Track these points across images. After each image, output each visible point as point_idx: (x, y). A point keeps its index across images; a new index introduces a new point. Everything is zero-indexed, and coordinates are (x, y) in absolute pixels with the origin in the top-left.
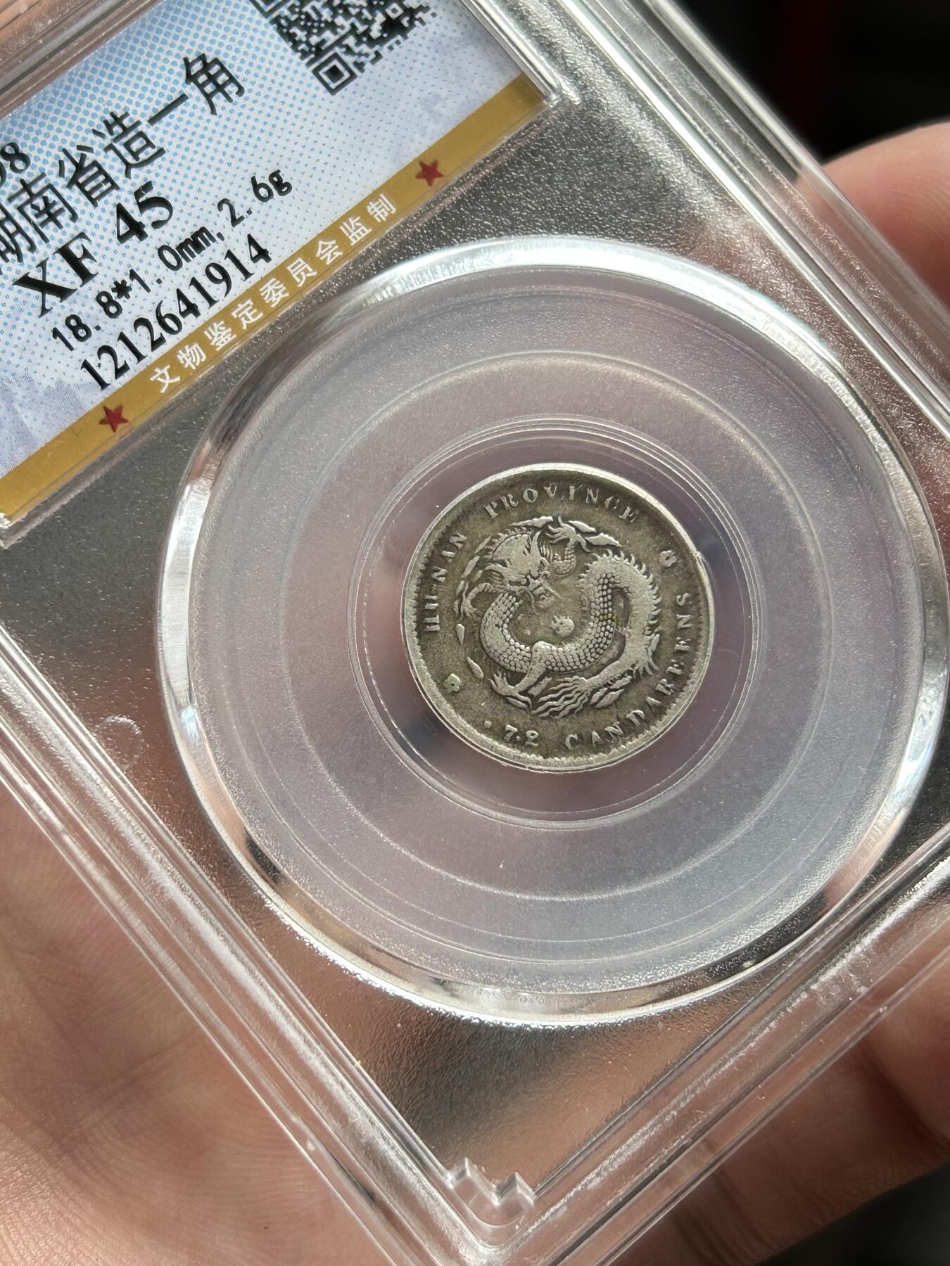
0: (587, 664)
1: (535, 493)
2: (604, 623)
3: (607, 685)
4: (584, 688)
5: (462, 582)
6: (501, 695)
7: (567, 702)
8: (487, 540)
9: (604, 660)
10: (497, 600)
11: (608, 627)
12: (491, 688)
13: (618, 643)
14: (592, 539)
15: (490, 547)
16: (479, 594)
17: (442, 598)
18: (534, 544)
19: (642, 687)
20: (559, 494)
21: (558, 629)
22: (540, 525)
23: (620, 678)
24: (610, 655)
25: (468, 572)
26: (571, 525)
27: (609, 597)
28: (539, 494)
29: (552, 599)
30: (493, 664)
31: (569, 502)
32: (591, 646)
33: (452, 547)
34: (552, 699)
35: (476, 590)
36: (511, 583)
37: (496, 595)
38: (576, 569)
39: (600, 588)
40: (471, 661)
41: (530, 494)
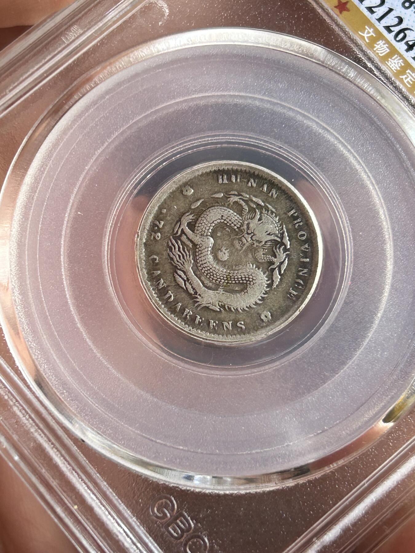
0: (200, 268)
1: (304, 238)
2: (225, 279)
3: (188, 280)
4: (186, 266)
5: (248, 196)
6: (181, 219)
7: (177, 257)
8: (274, 210)
9: (203, 278)
10: (238, 216)
11: (223, 281)
12: (185, 213)
13: (213, 286)
14: (277, 271)
15: (270, 212)
16: (241, 205)
17: (239, 185)
18: (272, 237)
19: (187, 300)
20: (303, 252)
21: (221, 251)
22: (284, 241)
23: (192, 287)
24: (206, 282)
25: (254, 199)
26: (285, 260)
27: (241, 282)
28: (303, 241)
29: (239, 248)
30: (199, 213)
31: (299, 259)
32: (211, 271)
33: (269, 190)
34: (179, 248)
35: (243, 204)
36: (248, 224)
37: (241, 216)
38: (258, 262)
39: (247, 276)
40: (201, 201)
41: (303, 235)
